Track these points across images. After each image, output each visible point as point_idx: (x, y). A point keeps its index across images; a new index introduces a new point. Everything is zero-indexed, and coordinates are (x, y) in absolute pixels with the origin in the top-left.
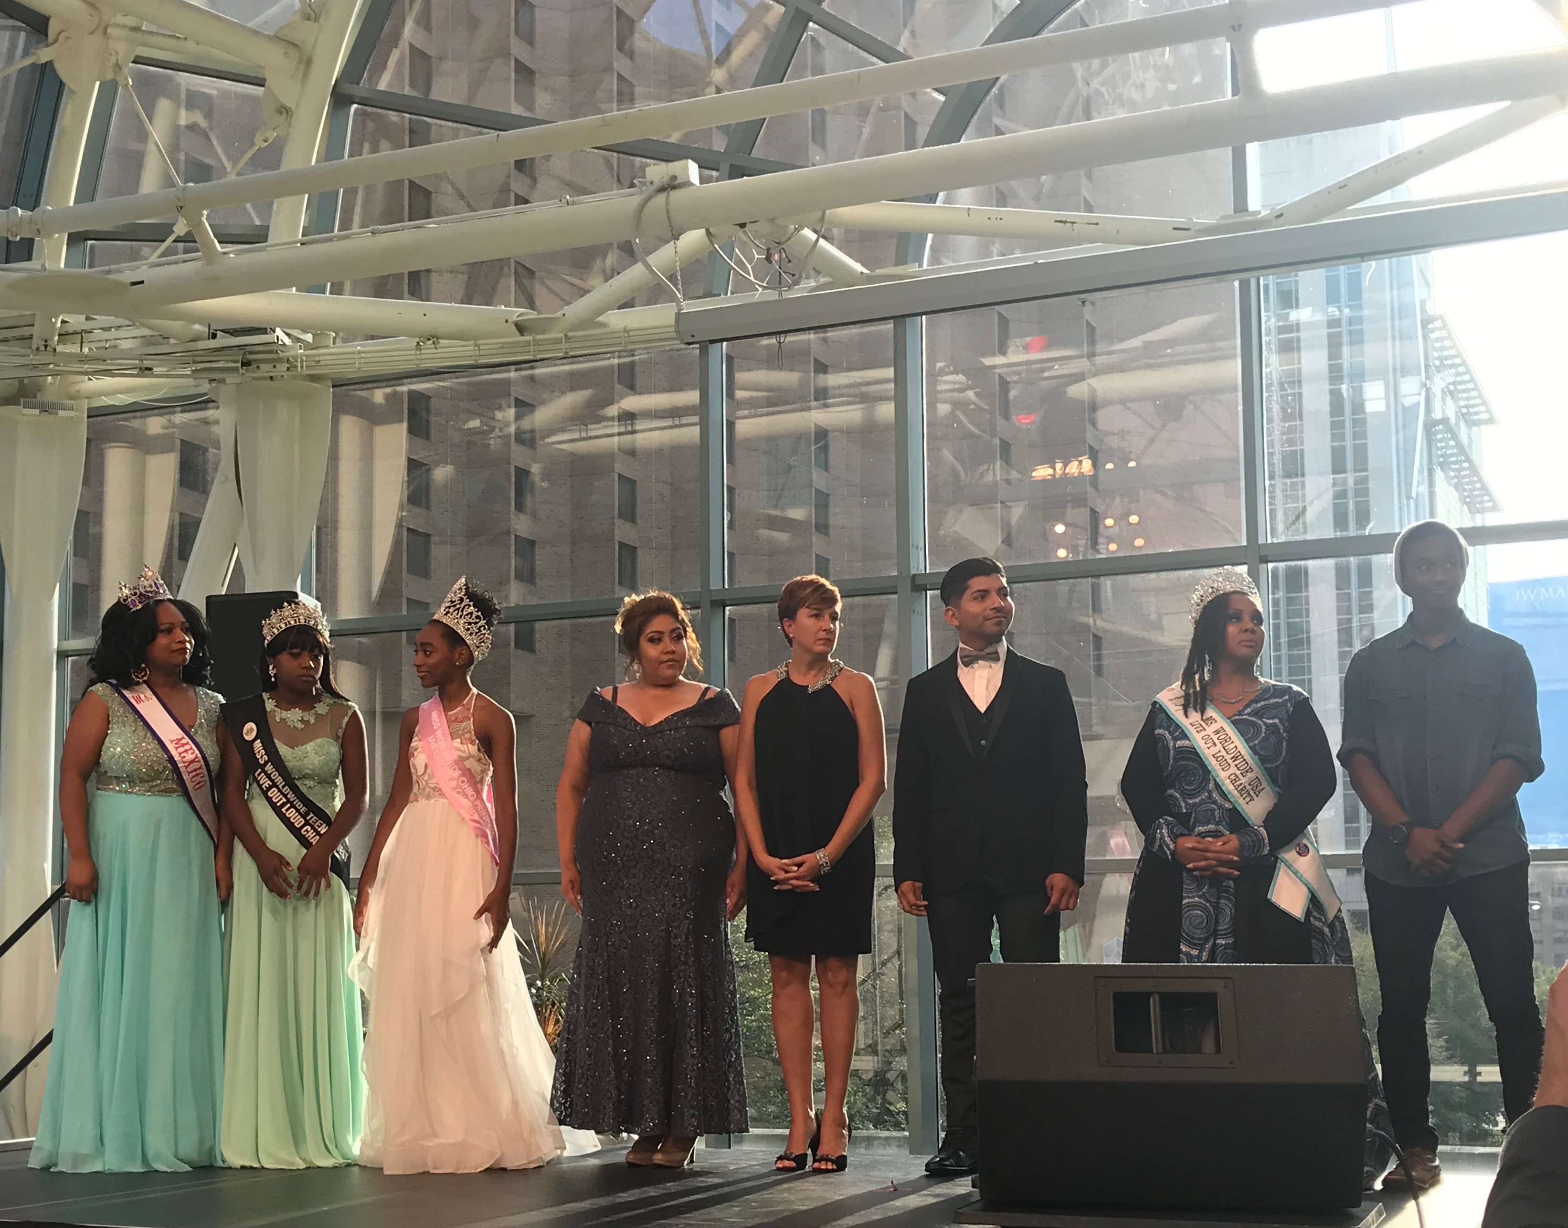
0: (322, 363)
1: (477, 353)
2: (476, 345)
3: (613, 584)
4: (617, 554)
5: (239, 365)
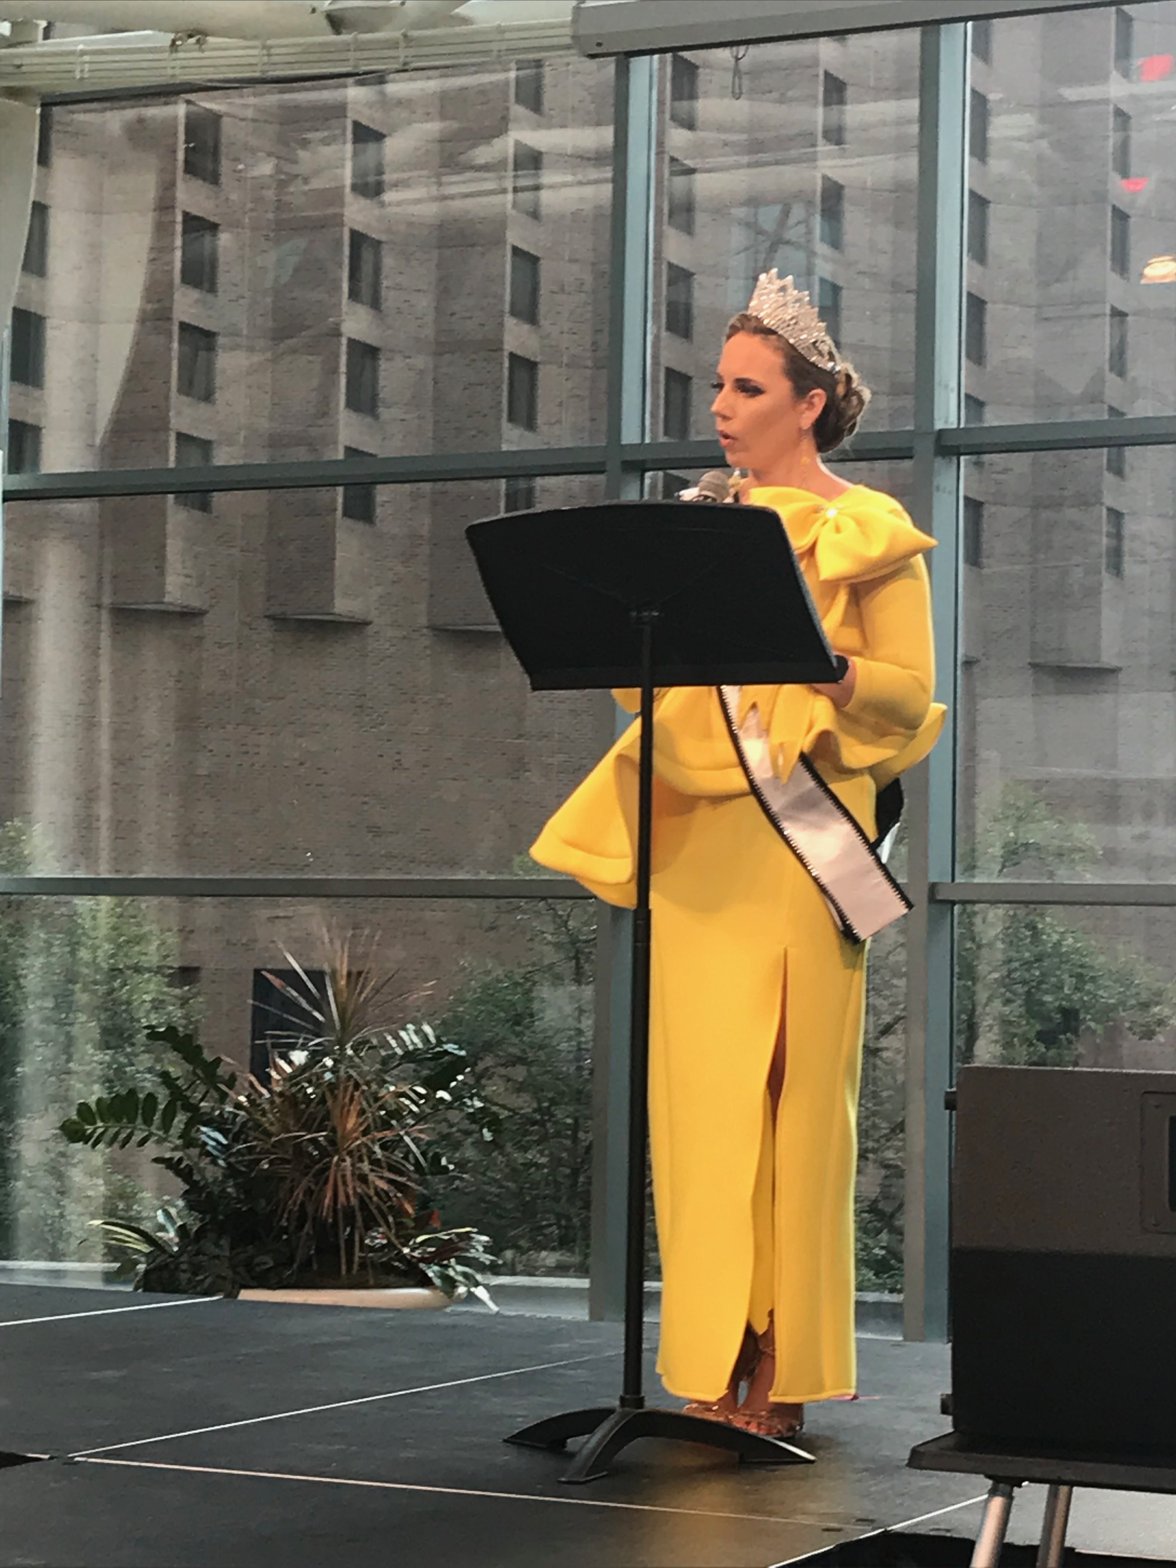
0: (24, 69)
1: (266, 59)
2: (264, 47)
3: (499, 419)
4: (506, 373)
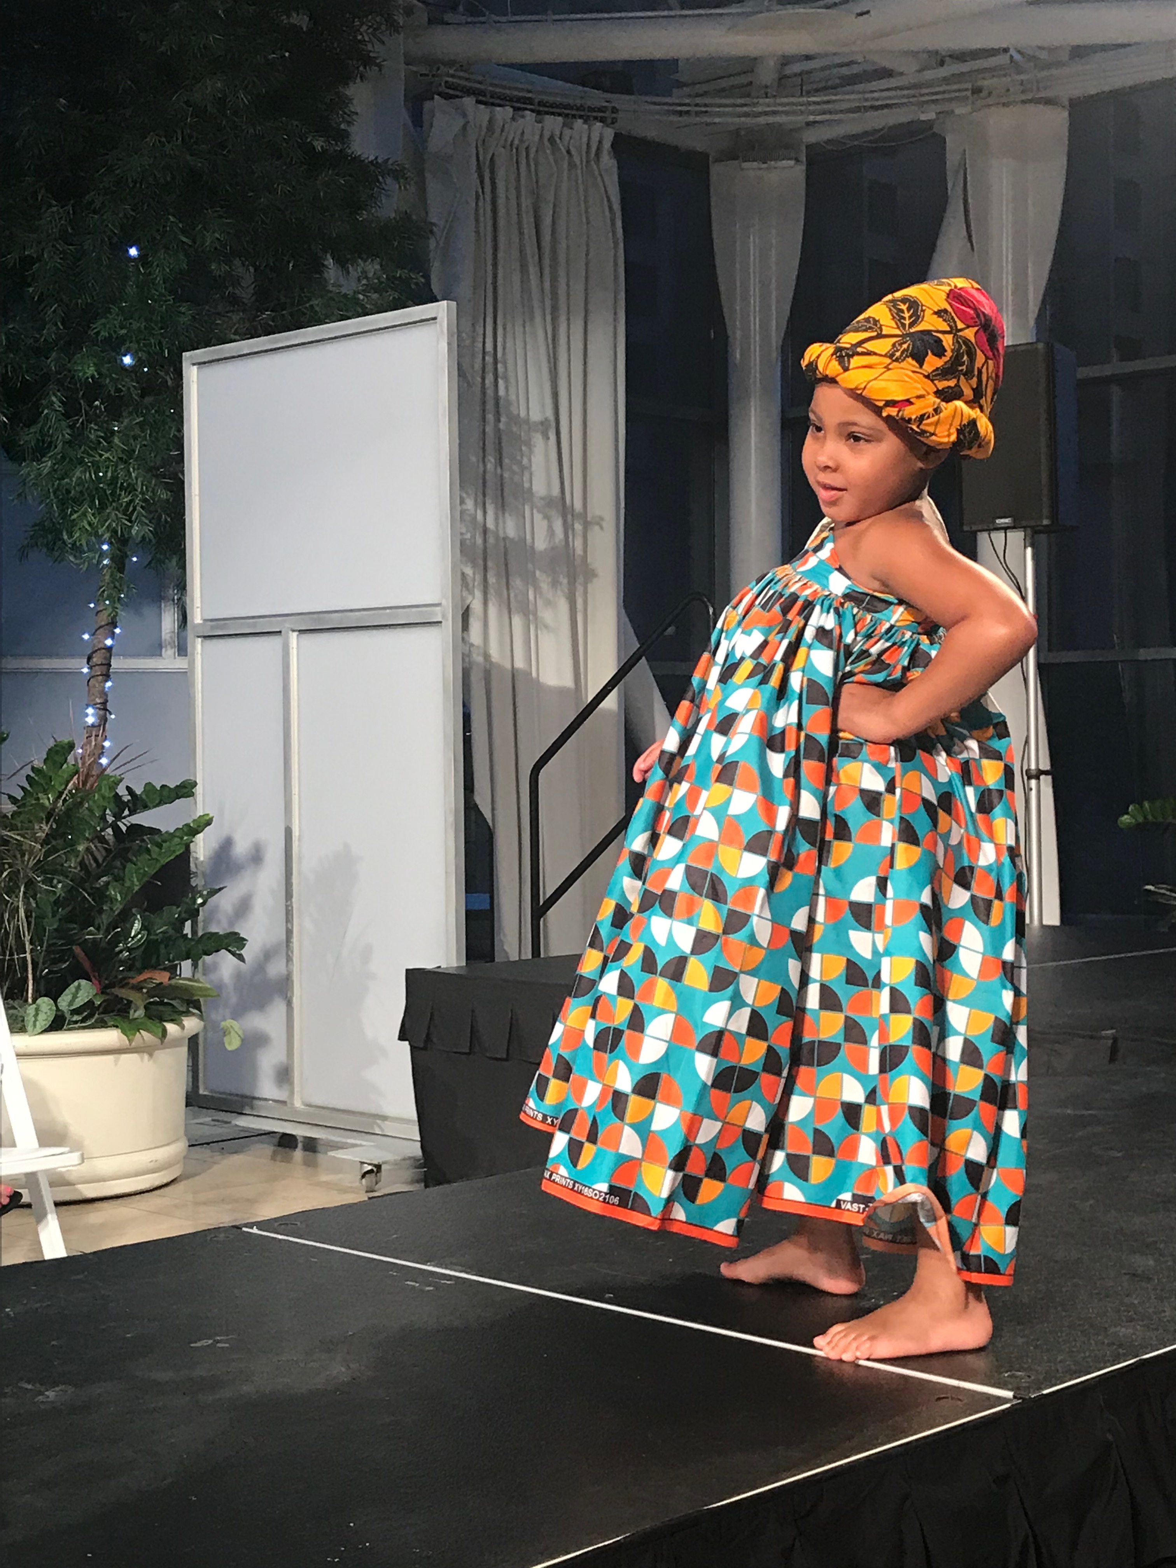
5: (969, 93)
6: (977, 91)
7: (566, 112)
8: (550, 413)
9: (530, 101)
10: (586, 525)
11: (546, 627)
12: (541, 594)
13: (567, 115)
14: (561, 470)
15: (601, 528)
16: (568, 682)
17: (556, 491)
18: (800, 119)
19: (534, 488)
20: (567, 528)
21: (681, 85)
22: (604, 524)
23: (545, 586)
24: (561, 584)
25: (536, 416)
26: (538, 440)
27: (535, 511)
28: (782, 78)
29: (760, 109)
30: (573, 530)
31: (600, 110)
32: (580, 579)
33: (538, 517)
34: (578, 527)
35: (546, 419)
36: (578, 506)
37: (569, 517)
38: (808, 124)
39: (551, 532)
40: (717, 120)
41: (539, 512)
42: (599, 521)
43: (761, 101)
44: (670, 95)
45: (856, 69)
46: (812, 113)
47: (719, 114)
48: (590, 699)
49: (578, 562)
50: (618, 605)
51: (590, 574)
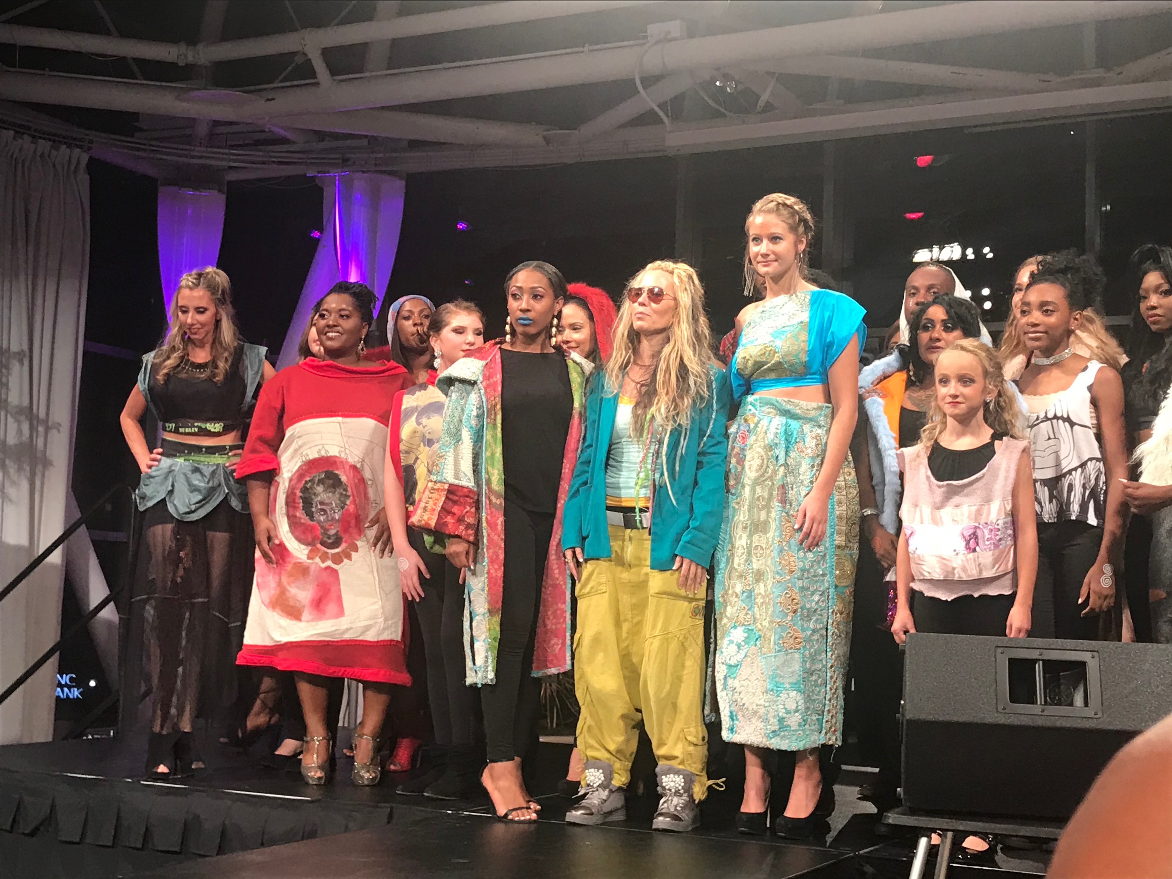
5: (340, 161)
6: (345, 160)
7: (54, 138)
8: (25, 347)
9: (29, 128)
10: (47, 429)
11: (10, 500)
12: (9, 477)
13: (54, 141)
14: (31, 389)
15: (59, 431)
16: (24, 541)
17: (26, 402)
18: (225, 163)
19: (9, 400)
20: (32, 429)
21: (141, 130)
22: (61, 429)
23: (12, 471)
24: (24, 470)
25: (15, 347)
26: (15, 366)
27: (9, 416)
28: (211, 136)
29: (196, 154)
30: (37, 431)
31: (81, 140)
32: (40, 468)
33: (10, 420)
34: (41, 429)
35: (22, 350)
36: (42, 414)
37: (35, 422)
38: (231, 168)
39: (20, 431)
40: (164, 157)
41: (12, 416)
42: (58, 426)
43: (197, 149)
44: (133, 136)
45: (263, 136)
46: (234, 161)
47: (168, 154)
48: (40, 552)
49: (39, 455)
50: (68, 488)
51: (47, 463)
